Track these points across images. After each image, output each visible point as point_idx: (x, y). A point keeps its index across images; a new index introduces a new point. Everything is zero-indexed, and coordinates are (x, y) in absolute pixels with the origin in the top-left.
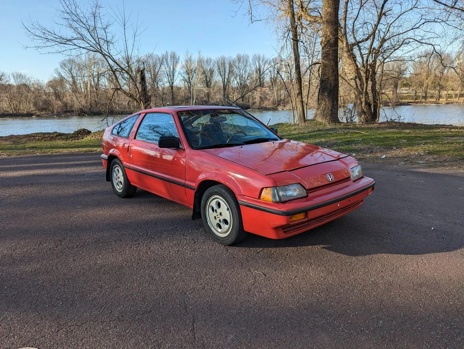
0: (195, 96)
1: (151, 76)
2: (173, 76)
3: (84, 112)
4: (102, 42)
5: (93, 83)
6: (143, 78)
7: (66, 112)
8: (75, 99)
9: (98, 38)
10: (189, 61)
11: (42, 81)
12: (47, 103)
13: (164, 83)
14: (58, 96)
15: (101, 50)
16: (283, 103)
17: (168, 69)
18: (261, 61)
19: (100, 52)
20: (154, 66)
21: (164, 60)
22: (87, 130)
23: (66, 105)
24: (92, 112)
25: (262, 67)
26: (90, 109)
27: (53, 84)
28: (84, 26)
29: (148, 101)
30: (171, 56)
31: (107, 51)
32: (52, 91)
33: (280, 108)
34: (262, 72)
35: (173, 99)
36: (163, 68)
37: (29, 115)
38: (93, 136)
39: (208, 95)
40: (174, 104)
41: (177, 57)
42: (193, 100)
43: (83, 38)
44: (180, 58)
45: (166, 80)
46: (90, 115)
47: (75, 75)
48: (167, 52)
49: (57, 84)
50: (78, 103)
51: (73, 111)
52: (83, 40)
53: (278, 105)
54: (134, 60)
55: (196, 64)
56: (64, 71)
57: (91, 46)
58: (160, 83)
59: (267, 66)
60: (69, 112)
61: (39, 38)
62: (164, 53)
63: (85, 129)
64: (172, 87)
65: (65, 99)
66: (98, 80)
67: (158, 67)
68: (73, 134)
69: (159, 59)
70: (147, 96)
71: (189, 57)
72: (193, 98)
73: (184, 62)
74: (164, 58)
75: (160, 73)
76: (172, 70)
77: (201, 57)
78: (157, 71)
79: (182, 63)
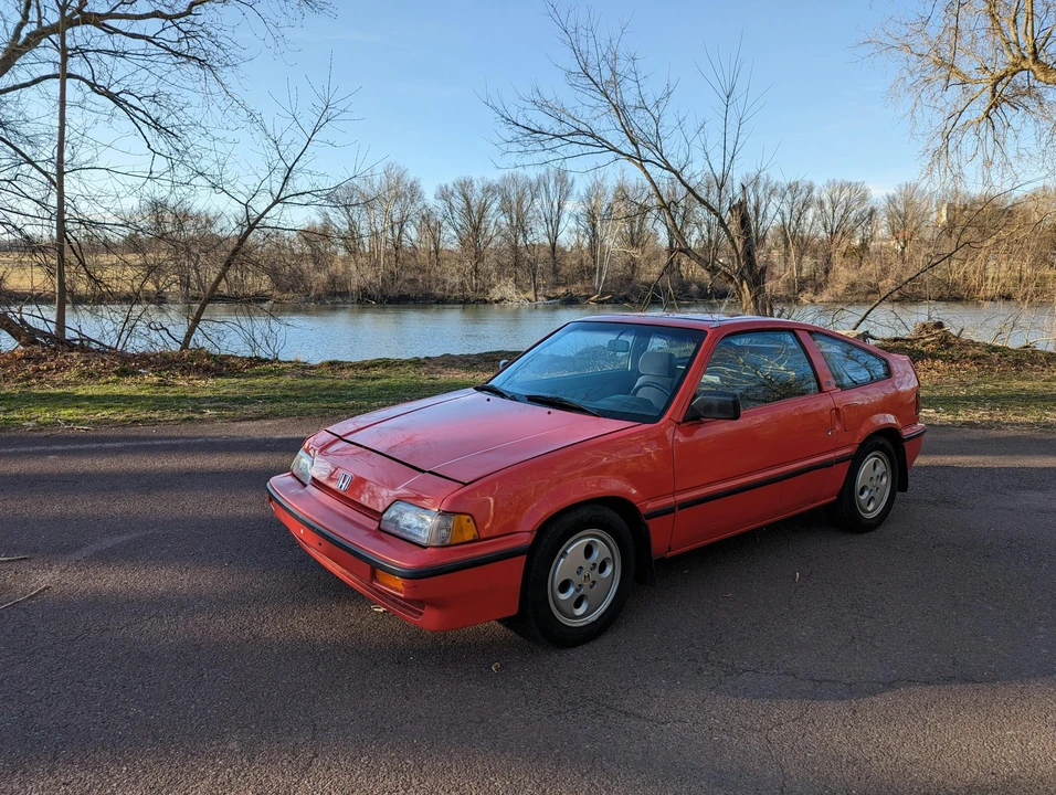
0: (605, 266)
1: (511, 219)
2: (558, 222)
3: (369, 297)
5: (390, 236)
6: (744, 222)
7: (335, 294)
8: (353, 267)
10: (595, 192)
13: (539, 235)
14: (317, 260)
16: (811, 286)
17: (547, 207)
18: (760, 190)
20: (520, 202)
21: (542, 188)
23: (333, 279)
24: (385, 297)
25: (764, 203)
26: (381, 290)
27: (310, 236)
30: (556, 180)
32: (307, 250)
33: (805, 298)
34: (761, 212)
35: (556, 272)
36: (537, 202)
37: (258, 300)
39: (633, 265)
40: (557, 284)
41: (570, 181)
42: (600, 275)
44: (576, 183)
45: (542, 230)
46: (381, 303)
47: (355, 217)
48: (548, 169)
50: (361, 276)
51: (347, 293)
53: (799, 291)
54: (478, 187)
55: (611, 196)
56: (336, 210)
58: (530, 238)
59: (775, 201)
60: (340, 294)
62: (542, 173)
64: (553, 246)
65: (332, 269)
66: (401, 231)
67: (526, 204)
69: (531, 185)
70: (755, 269)
71: (599, 179)
72: (600, 272)
73: (583, 193)
74: (542, 182)
75: (530, 214)
76: (556, 210)
77: (626, 179)
78: (525, 209)
79: (578, 194)
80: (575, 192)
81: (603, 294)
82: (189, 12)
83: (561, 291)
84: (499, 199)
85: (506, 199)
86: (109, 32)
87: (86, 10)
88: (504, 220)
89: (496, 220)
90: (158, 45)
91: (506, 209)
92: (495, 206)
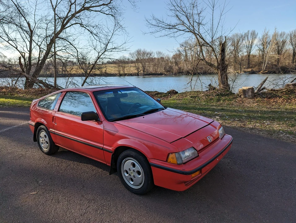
0: (267, 60)
2: (251, 47)
3: (189, 73)
4: (195, 24)
6: (223, 50)
7: (179, 73)
8: (185, 65)
9: (193, 22)
10: (266, 36)
11: (170, 55)
12: (171, 68)
13: (244, 53)
14: (177, 63)
15: (194, 31)
17: (247, 43)
19: (192, 33)
20: (238, 42)
21: (246, 38)
22: (175, 91)
23: (180, 68)
27: (175, 57)
28: (184, 13)
29: (225, 69)
30: (251, 34)
31: (198, 31)
32: (174, 60)
35: (249, 64)
36: (244, 42)
37: (161, 74)
38: (177, 97)
39: (278, 61)
40: (248, 68)
41: (256, 34)
42: (265, 64)
43: (183, 24)
44: (258, 34)
45: (245, 50)
46: (192, 75)
48: (249, 31)
49: (177, 56)
50: (186, 67)
51: (183, 72)
52: (183, 25)
55: (271, 38)
56: (182, 49)
57: (188, 28)
58: (240, 53)
60: (181, 73)
61: (153, 26)
62: (246, 32)
63: (174, 90)
64: (249, 56)
65: (180, 66)
67: (240, 42)
68: (166, 93)
69: (242, 36)
70: (224, 65)
71: (266, 33)
72: (265, 63)
73: (261, 37)
74: (246, 35)
75: (241, 46)
76: (251, 44)
77: (276, 32)
78: (239, 44)
79: (259, 38)
80: (258, 37)
81: (265, 71)
82: (110, 3)
83: (250, 70)
84: (231, 42)
85: (234, 42)
86: (90, 11)
87: (85, 6)
88: (232, 48)
89: (229, 48)
90: (102, 12)
91: (233, 45)
92: (230, 44)
